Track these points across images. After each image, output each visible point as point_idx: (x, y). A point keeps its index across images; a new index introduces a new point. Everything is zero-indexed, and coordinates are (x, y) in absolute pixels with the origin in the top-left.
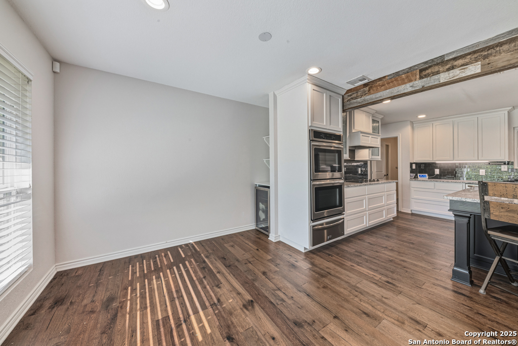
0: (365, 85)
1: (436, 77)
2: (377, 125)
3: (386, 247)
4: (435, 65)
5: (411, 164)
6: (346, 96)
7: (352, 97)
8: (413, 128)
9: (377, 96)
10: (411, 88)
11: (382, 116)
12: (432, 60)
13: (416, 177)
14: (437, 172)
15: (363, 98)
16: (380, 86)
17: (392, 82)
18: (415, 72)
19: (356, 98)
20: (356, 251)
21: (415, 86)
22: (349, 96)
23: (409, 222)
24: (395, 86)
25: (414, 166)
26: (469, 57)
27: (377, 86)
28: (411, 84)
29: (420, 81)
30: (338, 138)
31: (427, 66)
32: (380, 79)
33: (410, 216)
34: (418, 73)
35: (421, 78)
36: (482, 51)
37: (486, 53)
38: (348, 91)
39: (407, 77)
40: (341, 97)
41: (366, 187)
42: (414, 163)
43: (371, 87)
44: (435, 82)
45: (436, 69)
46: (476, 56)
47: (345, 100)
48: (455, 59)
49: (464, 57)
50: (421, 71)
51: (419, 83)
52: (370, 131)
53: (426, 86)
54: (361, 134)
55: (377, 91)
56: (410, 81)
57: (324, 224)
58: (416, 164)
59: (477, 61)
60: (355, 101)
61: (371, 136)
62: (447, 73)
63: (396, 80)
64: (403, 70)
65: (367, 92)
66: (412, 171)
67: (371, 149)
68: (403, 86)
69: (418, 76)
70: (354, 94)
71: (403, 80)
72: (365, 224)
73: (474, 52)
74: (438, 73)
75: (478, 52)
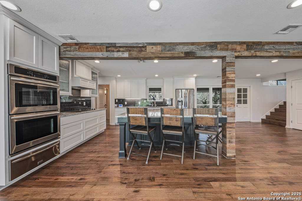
0: (76, 44)
1: (113, 53)
2: (96, 76)
3: (92, 152)
4: (112, 46)
5: (115, 100)
6: (62, 47)
7: (66, 49)
8: (116, 81)
9: (84, 54)
10: (102, 55)
11: (99, 71)
12: (111, 43)
13: (118, 106)
14: (126, 103)
15: (75, 52)
16: (85, 48)
17: (92, 48)
18: (104, 47)
19: (70, 51)
20: (67, 164)
21: (104, 55)
22: (64, 48)
23: (112, 130)
24: (93, 51)
25: (117, 101)
26: (125, 48)
27: (84, 48)
28: (102, 53)
29: (106, 53)
30: (53, 78)
31: (109, 46)
32: (86, 44)
33: (115, 127)
34: (105, 48)
35: (107, 51)
36: (129, 47)
37: (130, 49)
38: (64, 44)
39: (100, 48)
40: (58, 47)
41: (84, 114)
42: (117, 99)
43: (80, 47)
44: (112, 56)
45: (113, 49)
46: (127, 49)
47: (62, 50)
48: (120, 47)
49: (123, 47)
50: (107, 47)
51: (106, 54)
52: (90, 78)
53: (109, 56)
54: (81, 79)
55: (84, 51)
56: (102, 51)
57: (31, 153)
58: (118, 99)
59: (127, 52)
60: (69, 53)
61: (89, 82)
62: (117, 53)
63: (95, 48)
64: (98, 43)
65: (77, 49)
66: (116, 103)
67: (91, 90)
68: (98, 53)
69: (105, 50)
70: (68, 47)
71: (98, 49)
72: (82, 139)
73: (126, 47)
74: (113, 51)
75: (127, 47)
